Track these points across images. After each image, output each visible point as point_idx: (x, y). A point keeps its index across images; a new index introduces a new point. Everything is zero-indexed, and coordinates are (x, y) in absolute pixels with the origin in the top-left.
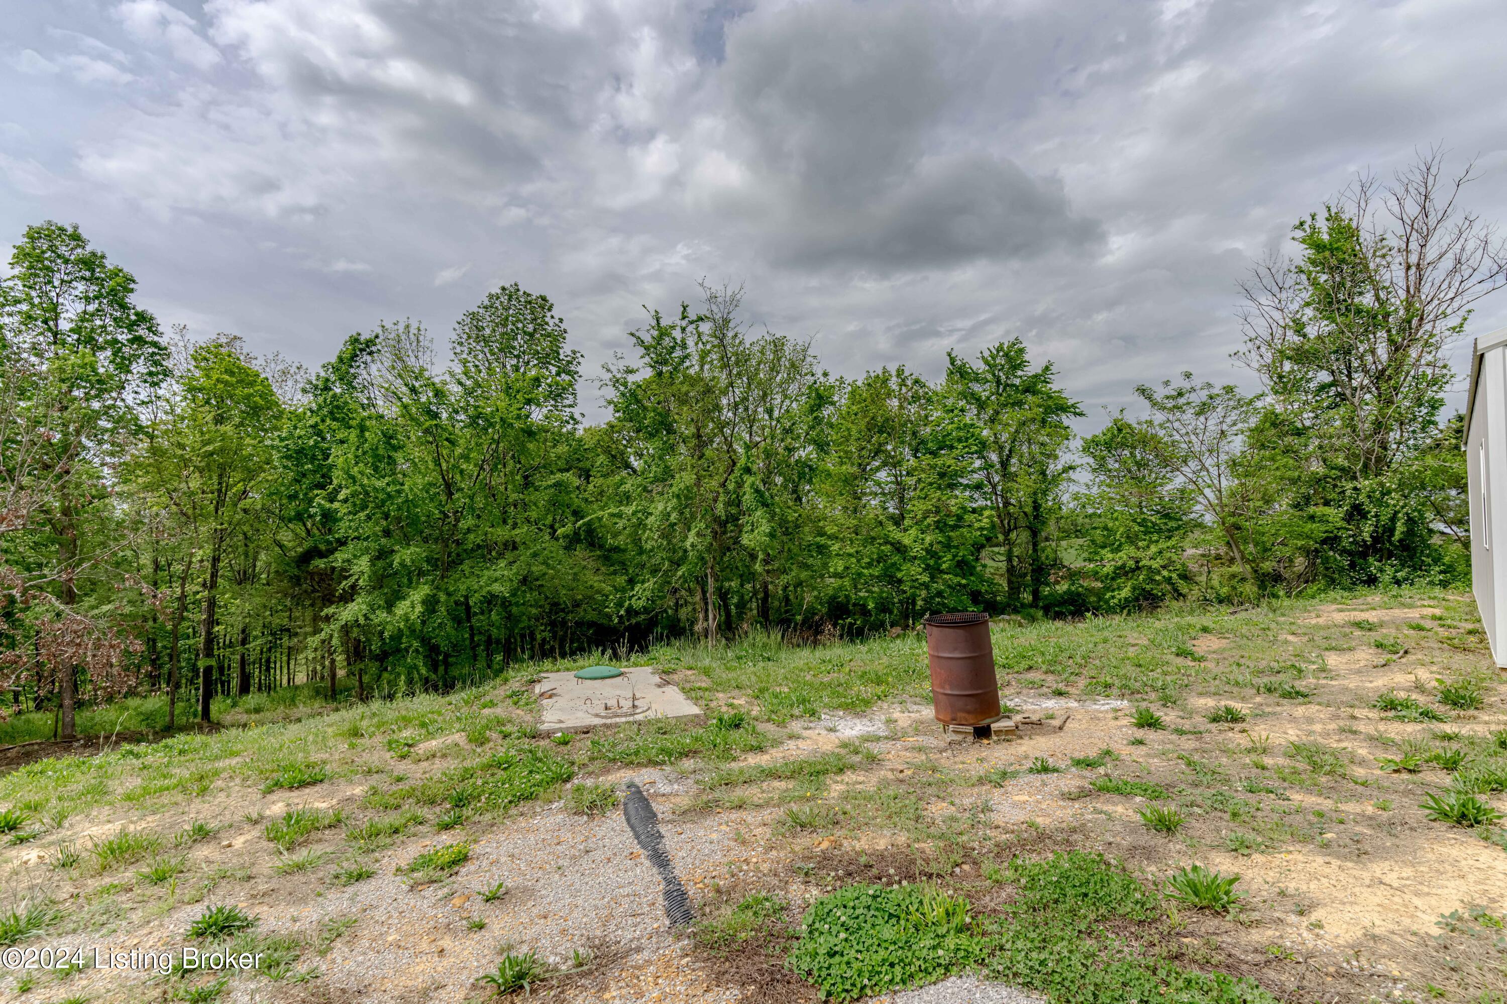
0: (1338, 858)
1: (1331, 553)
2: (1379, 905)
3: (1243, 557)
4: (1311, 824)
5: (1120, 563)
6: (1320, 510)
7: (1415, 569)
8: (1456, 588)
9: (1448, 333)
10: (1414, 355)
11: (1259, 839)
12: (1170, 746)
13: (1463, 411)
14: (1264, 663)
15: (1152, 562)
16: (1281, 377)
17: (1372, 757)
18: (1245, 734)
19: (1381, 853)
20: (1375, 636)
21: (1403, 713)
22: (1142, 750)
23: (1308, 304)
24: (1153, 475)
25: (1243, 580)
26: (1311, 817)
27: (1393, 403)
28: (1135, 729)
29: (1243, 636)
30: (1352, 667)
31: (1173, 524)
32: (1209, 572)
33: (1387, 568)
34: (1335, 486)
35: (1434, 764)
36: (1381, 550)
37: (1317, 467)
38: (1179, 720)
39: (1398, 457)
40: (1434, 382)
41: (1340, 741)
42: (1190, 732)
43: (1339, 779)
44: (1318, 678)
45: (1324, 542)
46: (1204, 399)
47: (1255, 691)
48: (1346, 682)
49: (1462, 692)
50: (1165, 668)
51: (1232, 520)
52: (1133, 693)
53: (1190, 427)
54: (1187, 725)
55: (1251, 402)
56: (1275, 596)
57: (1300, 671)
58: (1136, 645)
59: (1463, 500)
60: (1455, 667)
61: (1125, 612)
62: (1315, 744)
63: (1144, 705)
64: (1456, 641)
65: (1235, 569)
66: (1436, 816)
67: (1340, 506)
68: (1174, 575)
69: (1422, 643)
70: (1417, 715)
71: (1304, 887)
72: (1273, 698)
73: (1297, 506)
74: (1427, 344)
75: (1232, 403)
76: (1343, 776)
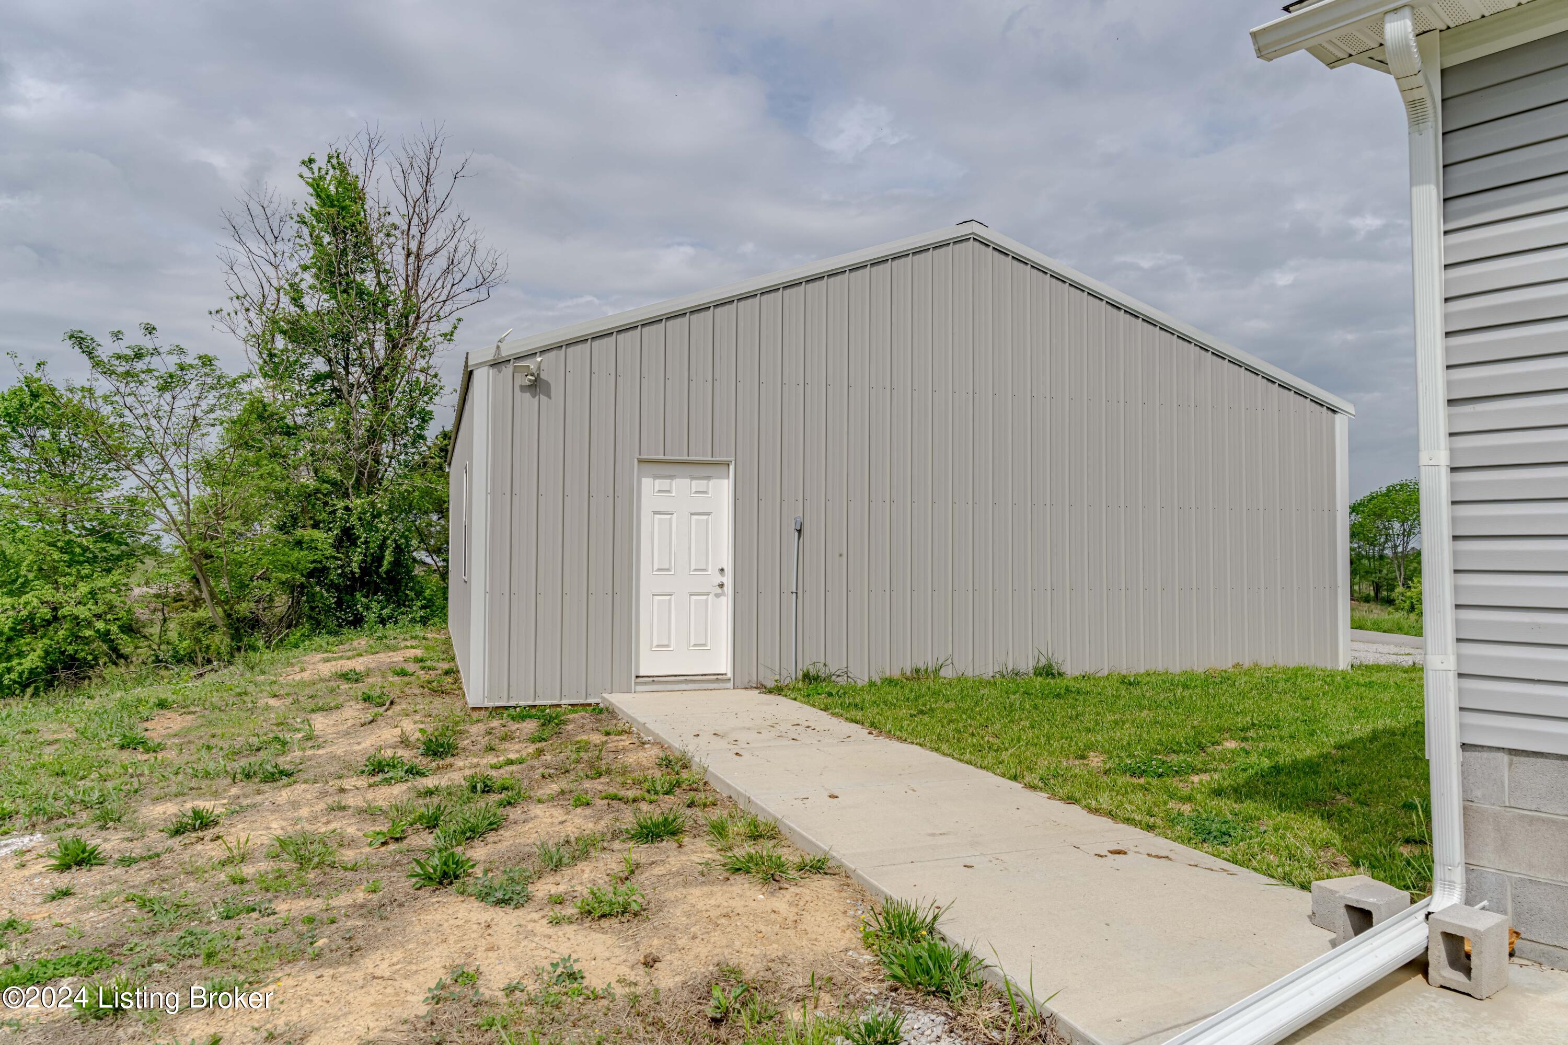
0: (330, 966)
1: (318, 589)
2: (372, 1005)
3: (212, 595)
4: (300, 935)
5: (24, 613)
6: (309, 534)
7: (399, 606)
8: (434, 625)
9: (440, 339)
10: (409, 357)
11: (242, 978)
12: (114, 887)
13: (449, 428)
14: (241, 740)
15: (81, 608)
16: (271, 355)
17: (360, 834)
18: (220, 841)
19: (374, 942)
20: (361, 688)
21: (390, 774)
22: (69, 904)
23: (305, 268)
24: (88, 473)
25: (212, 628)
26: (301, 928)
27: (388, 409)
28: (55, 875)
29: (214, 707)
30: (341, 728)
31: (113, 550)
32: (165, 620)
33: (374, 605)
34: (326, 504)
35: (418, 825)
36: (368, 583)
37: (307, 479)
38: (126, 844)
39: (390, 474)
40: (425, 391)
41: (327, 823)
42: (143, 859)
43: (327, 870)
44: (304, 750)
45: (311, 574)
46: (172, 369)
47: (229, 780)
48: (333, 749)
49: (441, 740)
50: (103, 771)
51: (203, 545)
52: (51, 819)
53: (150, 407)
54: (138, 849)
55: (234, 383)
56: (254, 649)
57: (284, 743)
58: (56, 741)
59: (443, 527)
60: (435, 712)
61: (30, 691)
62: (304, 833)
63: (69, 834)
64: (435, 684)
65: (201, 614)
66: (422, 882)
67: (330, 529)
68: (114, 628)
69: (406, 690)
70: (403, 774)
71: (295, 1018)
72: (251, 786)
73: (281, 528)
74: (421, 346)
75: (209, 380)
76: (332, 866)
